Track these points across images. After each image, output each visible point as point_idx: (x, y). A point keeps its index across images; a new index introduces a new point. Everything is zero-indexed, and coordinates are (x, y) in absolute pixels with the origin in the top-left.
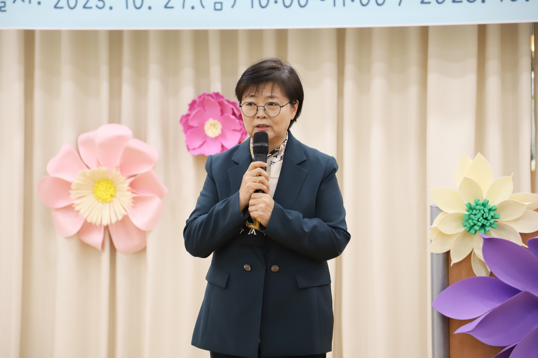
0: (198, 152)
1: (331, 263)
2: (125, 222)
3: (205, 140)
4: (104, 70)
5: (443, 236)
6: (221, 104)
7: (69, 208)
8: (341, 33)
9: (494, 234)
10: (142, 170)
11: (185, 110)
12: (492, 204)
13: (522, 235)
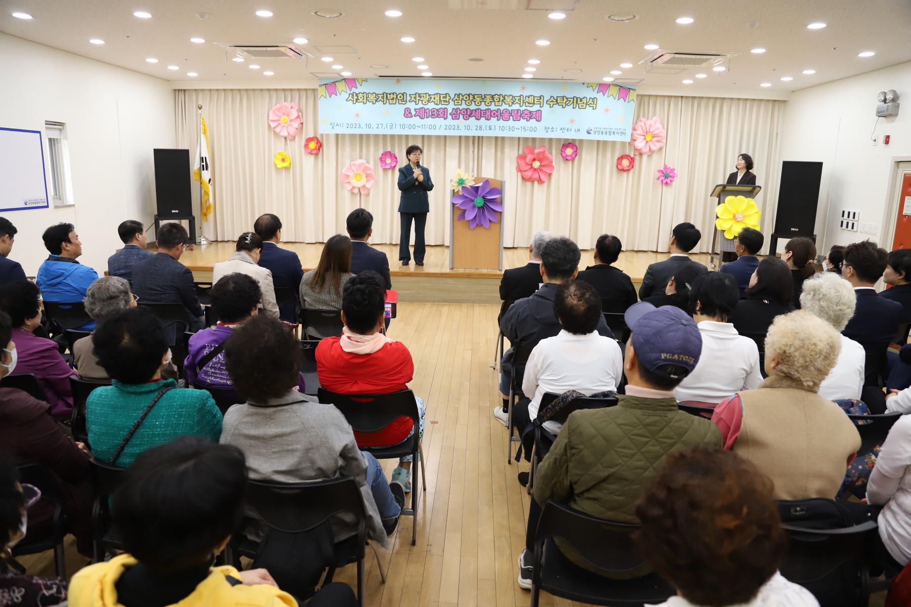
0: (384, 167)
1: (428, 193)
2: (364, 187)
3: (386, 164)
4: (358, 144)
5: (453, 186)
6: (391, 154)
7: (349, 182)
8: (423, 136)
9: (464, 185)
10: (369, 172)
11: (380, 156)
12: (464, 179)
13: (470, 186)
